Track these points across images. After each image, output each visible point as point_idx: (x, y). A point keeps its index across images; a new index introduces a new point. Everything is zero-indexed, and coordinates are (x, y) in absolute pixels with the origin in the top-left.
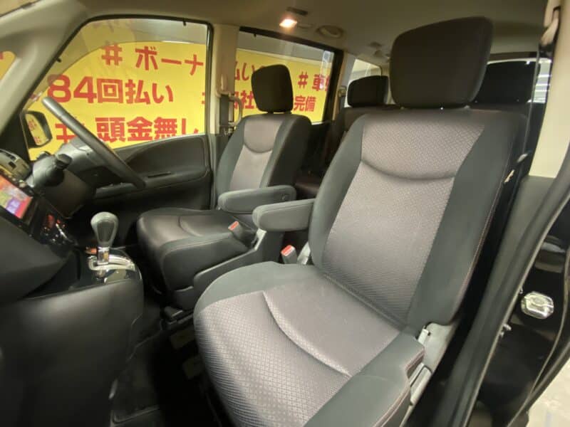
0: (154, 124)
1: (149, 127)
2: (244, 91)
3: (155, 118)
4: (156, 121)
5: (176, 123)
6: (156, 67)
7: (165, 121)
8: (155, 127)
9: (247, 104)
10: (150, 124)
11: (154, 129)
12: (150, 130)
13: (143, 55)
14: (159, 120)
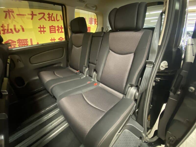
0: (17, 42)
1: (15, 43)
2: (58, 26)
3: (17, 39)
4: (18, 41)
5: (27, 41)
6: (14, 18)
7: (22, 40)
8: (18, 43)
9: (60, 31)
10: (15, 42)
11: (17, 44)
12: (16, 45)
13: (8, 13)
14: (19, 40)
